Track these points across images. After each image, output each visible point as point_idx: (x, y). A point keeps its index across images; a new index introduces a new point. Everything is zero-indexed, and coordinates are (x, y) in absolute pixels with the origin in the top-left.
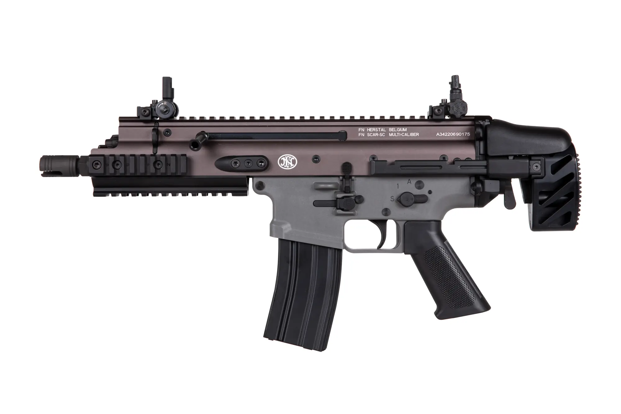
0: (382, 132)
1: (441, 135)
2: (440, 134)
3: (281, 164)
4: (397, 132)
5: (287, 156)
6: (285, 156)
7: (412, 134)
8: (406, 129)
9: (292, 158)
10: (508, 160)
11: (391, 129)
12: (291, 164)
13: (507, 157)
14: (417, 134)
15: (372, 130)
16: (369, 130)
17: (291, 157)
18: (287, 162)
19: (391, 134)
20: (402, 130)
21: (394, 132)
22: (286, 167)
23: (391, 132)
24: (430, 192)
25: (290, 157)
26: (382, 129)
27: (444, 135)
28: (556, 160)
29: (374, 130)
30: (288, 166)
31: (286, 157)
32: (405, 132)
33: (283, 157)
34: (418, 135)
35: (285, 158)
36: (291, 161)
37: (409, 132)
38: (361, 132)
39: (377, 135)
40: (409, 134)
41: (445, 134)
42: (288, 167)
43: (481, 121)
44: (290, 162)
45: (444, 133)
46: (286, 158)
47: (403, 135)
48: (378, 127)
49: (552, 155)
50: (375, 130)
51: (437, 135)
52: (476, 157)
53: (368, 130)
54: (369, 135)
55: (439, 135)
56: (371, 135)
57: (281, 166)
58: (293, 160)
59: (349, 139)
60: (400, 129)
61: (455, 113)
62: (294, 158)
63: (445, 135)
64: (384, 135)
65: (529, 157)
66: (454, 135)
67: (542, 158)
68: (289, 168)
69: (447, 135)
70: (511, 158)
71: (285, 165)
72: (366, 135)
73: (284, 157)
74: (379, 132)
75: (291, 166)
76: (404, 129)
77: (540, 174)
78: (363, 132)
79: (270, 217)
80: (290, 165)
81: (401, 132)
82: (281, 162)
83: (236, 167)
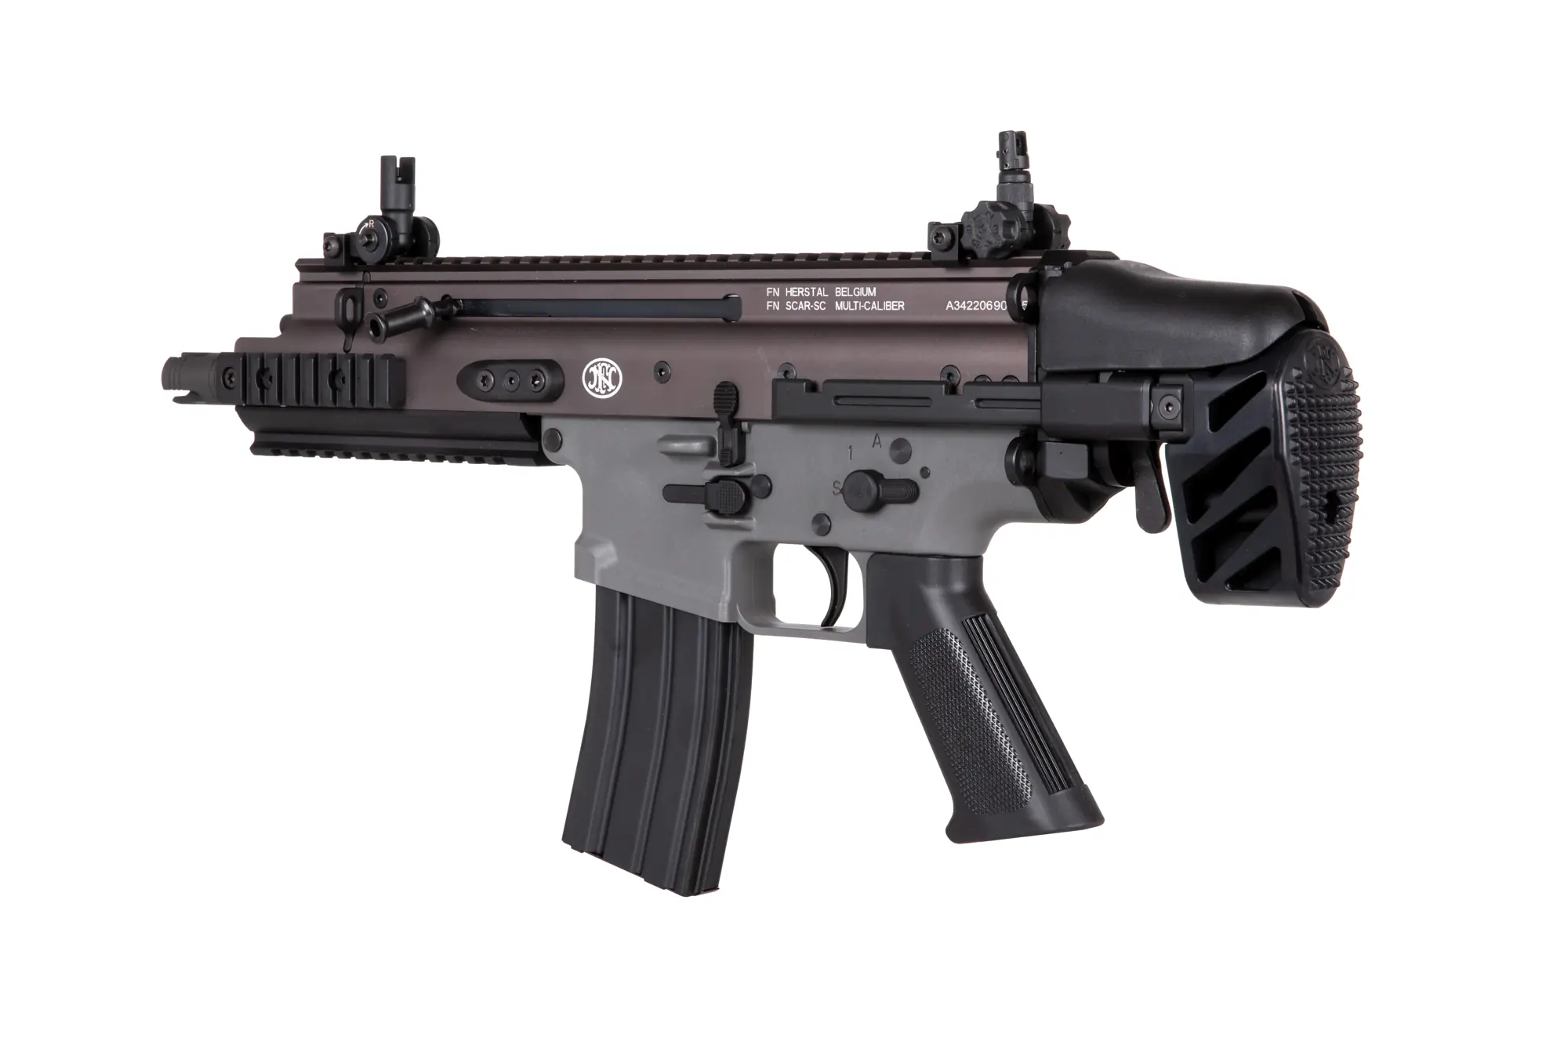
0: (820, 299)
1: (957, 307)
2: (954, 305)
3: (590, 383)
4: (855, 298)
5: (602, 362)
6: (596, 364)
7: (890, 305)
8: (875, 289)
9: (613, 369)
10: (1095, 385)
11: (841, 291)
12: (609, 383)
13: (1093, 375)
14: (901, 304)
15: (797, 293)
16: (789, 294)
17: (609, 366)
18: (602, 378)
19: (839, 304)
20: (865, 293)
21: (846, 299)
22: (599, 393)
23: (840, 299)
24: (925, 472)
25: (607, 367)
26: (820, 289)
27: (964, 307)
28: (1224, 386)
29: (802, 292)
30: (603, 389)
31: (598, 365)
32: (870, 299)
33: (592, 366)
34: (902, 306)
35: (597, 368)
36: (609, 374)
37: (880, 298)
38: (772, 298)
39: (808, 306)
40: (881, 306)
41: (967, 305)
42: (603, 392)
43: (1051, 267)
44: (607, 378)
45: (964, 302)
46: (600, 368)
47: (868, 306)
48: (810, 284)
49: (1214, 372)
50: (804, 292)
51: (948, 306)
52: (1030, 374)
53: (787, 292)
54: (790, 306)
55: (951, 306)
56: (795, 306)
57: (588, 388)
58: (613, 372)
59: (745, 317)
60: (859, 291)
61: (974, 245)
62: (616, 368)
63: (968, 309)
64: (823, 306)
65: (1154, 376)
66: (990, 307)
67: (1187, 380)
68: (605, 394)
69: (972, 307)
70: (1104, 378)
71: (597, 386)
72: (783, 306)
73: (595, 366)
74: (812, 299)
75: (609, 390)
76: (871, 291)
77: (1182, 430)
78: (775, 299)
79: (575, 527)
80: (607, 387)
81: (862, 299)
82: (590, 377)
83: (486, 389)
